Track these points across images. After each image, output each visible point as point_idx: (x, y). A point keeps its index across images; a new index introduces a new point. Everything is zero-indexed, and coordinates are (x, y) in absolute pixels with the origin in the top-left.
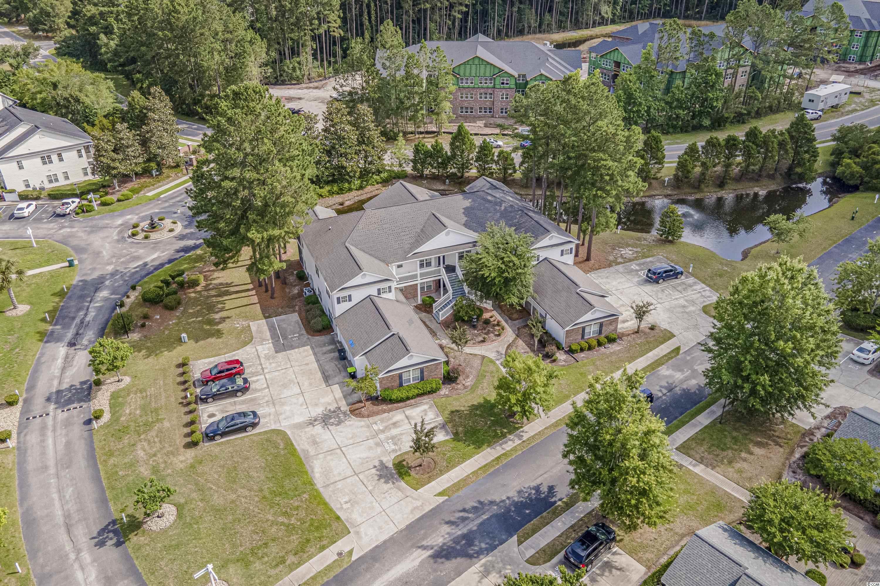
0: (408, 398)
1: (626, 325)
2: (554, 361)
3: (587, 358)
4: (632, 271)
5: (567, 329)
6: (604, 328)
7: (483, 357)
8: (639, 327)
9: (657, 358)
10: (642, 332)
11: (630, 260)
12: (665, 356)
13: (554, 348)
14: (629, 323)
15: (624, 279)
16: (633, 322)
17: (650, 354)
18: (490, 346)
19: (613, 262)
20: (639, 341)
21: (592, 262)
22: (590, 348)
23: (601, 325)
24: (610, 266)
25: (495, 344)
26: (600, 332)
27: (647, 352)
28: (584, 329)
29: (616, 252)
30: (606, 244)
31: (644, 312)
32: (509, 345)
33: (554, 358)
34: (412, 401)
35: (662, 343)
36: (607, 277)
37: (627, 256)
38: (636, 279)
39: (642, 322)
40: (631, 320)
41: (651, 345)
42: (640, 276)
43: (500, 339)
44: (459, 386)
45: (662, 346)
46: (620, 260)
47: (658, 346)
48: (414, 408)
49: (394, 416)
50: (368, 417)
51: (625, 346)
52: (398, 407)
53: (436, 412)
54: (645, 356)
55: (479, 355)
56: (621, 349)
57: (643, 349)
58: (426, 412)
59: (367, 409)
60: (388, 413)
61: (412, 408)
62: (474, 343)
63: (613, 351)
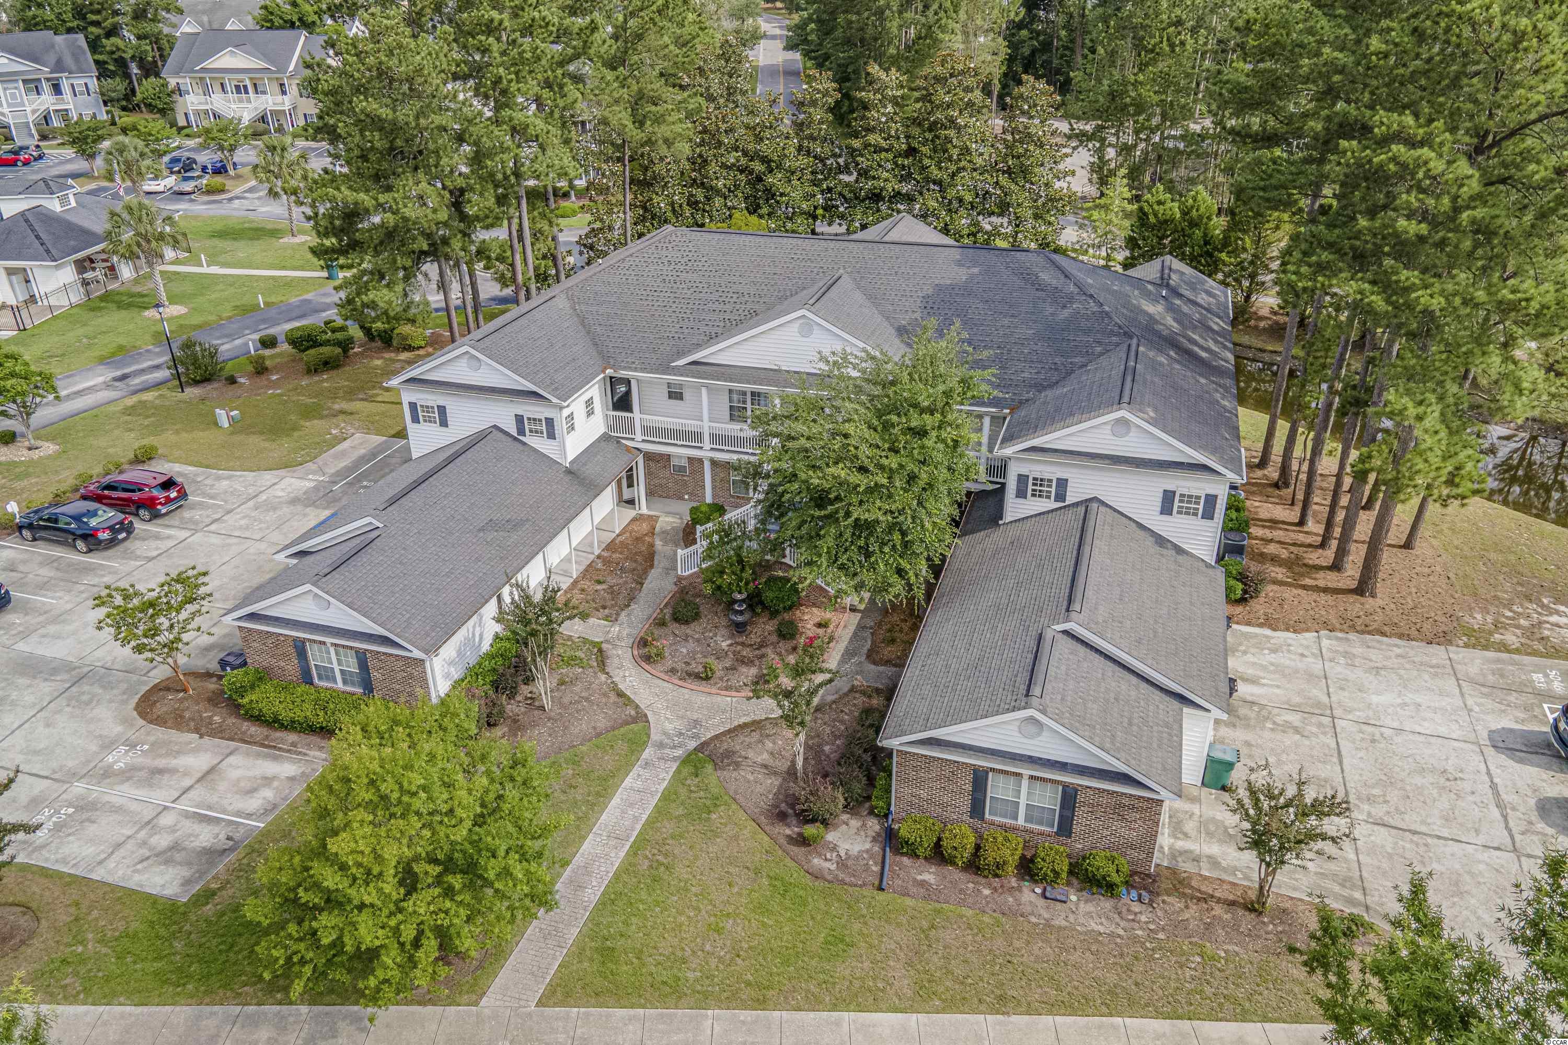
2: (803, 839)
3: (931, 895)
4: (1519, 688)
6: (1084, 819)
7: (637, 718)
10: (1284, 918)
11: (1554, 653)
15: (1445, 702)
17: (1221, 1030)
18: (701, 699)
19: (1472, 632)
20: (1223, 949)
23: (1069, 799)
24: (1439, 638)
26: (1064, 826)
27: (1213, 1015)
28: (979, 780)
32: (755, 723)
33: (808, 829)
37: (1561, 635)
38: (1502, 723)
41: (1268, 996)
42: (1537, 718)
46: (1508, 636)
47: (1296, 1018)
48: (266, 757)
49: (196, 750)
50: (151, 722)
51: (1140, 933)
52: (244, 733)
53: (285, 799)
54: (1185, 1025)
55: (637, 706)
56: (1112, 935)
57: (1208, 990)
58: (264, 786)
59: (181, 701)
60: (201, 737)
61: (258, 755)
62: (673, 671)
63: (1064, 923)
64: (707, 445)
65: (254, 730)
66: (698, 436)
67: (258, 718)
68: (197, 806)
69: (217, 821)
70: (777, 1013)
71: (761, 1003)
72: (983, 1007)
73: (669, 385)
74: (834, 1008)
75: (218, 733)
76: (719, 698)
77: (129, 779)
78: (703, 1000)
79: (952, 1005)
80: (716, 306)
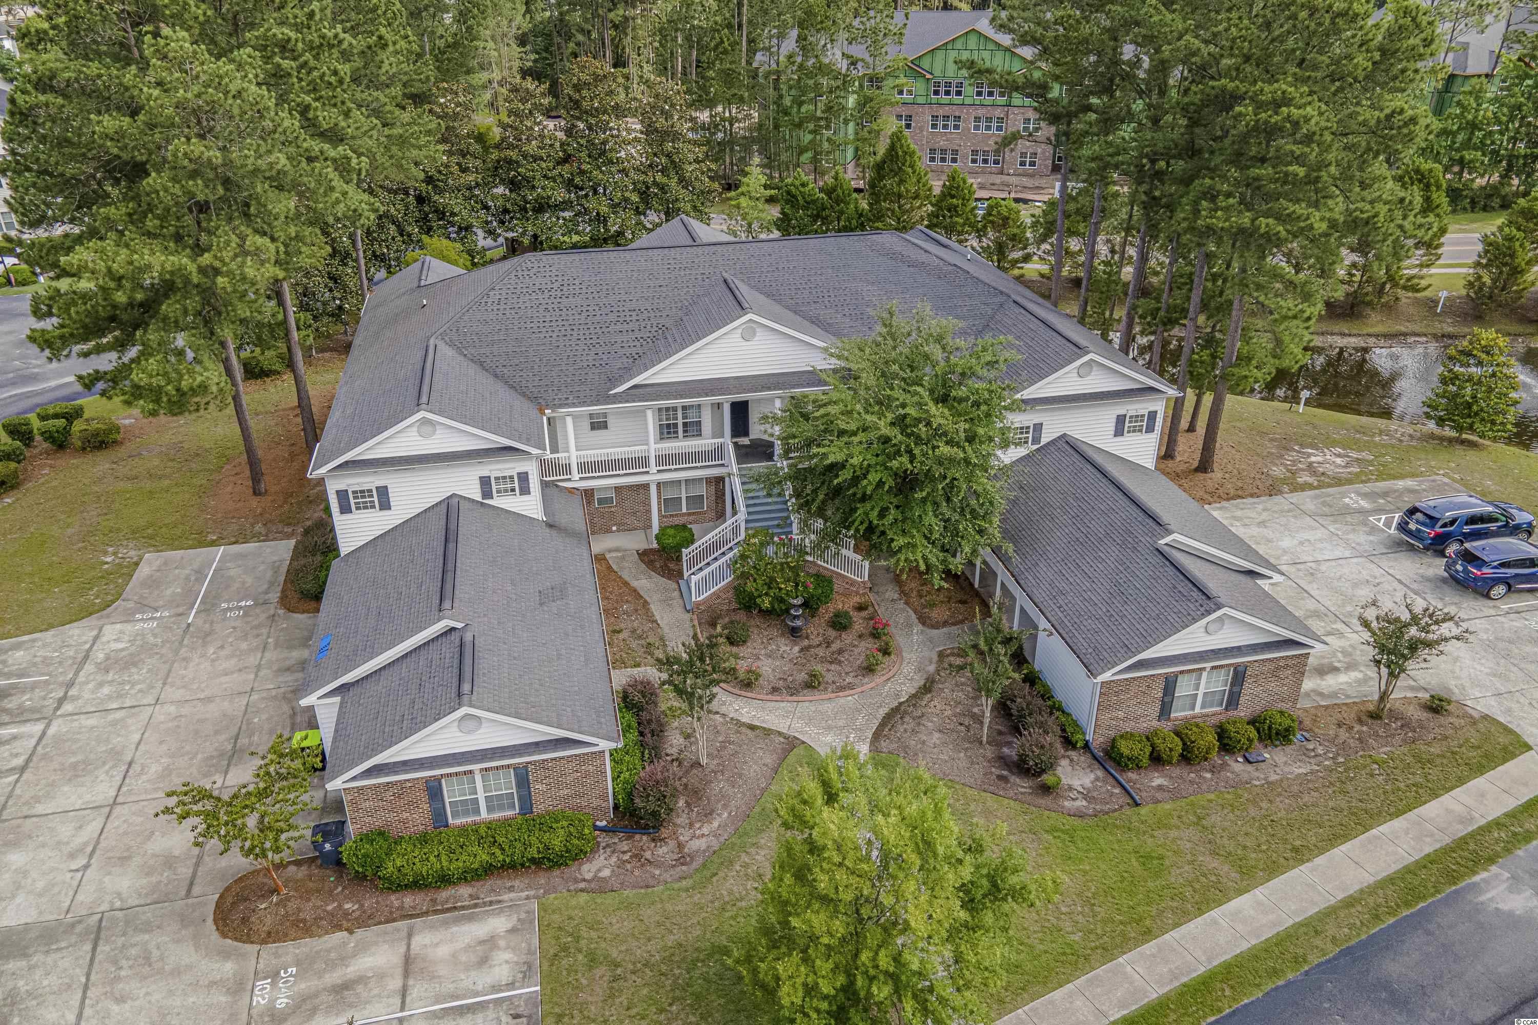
0: (445, 880)
1: (1331, 682)
2: (1046, 789)
3: (1175, 794)
4: (1346, 511)
5: (1107, 676)
6: (1249, 689)
7: (792, 743)
8: (1384, 696)
9: (1462, 831)
10: (1395, 715)
11: (1338, 482)
12: (1497, 824)
13: (1052, 739)
14: (1343, 678)
15: (1320, 533)
16: (1355, 675)
17: (1432, 809)
18: (827, 707)
19: (1284, 481)
20: (1382, 752)
21: (1217, 475)
22: (1188, 757)
23: (1239, 676)
24: (1273, 490)
25: (848, 700)
26: (1233, 700)
27: (1420, 802)
28: (1170, 685)
29: (1289, 457)
30: (1263, 434)
31: (1414, 646)
32: (895, 711)
33: (1048, 778)
34: (464, 891)
35: (1480, 769)
36: (1262, 524)
37: (1329, 469)
38: (1362, 538)
39: (1402, 682)
40: (1350, 667)
41: (1434, 773)
42: (1374, 529)
43: (869, 683)
44: (662, 850)
45: (1479, 783)
46: (1304, 478)
47: (1461, 781)
48: (457, 921)
49: (362, 948)
50: (264, 942)
51: (1327, 763)
52: (401, 908)
53: (530, 952)
54: (1411, 815)
55: (780, 733)
56: (1312, 772)
57: (1402, 785)
58: (491, 950)
59: (281, 903)
60: (351, 932)
61: (446, 924)
62: (775, 690)
63: (1277, 777)
64: (653, 469)
65: (409, 900)
66: (643, 461)
67: (417, 884)
68: (437, 1002)
69: (482, 1006)
70: (1167, 936)
71: (1148, 935)
72: (1291, 862)
73: (591, 416)
74: (1201, 912)
75: (365, 920)
76: (842, 701)
77: (314, 1011)
78: (1108, 952)
79: (1273, 870)
80: (619, 327)
